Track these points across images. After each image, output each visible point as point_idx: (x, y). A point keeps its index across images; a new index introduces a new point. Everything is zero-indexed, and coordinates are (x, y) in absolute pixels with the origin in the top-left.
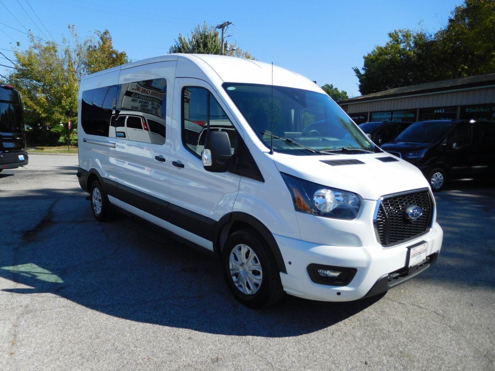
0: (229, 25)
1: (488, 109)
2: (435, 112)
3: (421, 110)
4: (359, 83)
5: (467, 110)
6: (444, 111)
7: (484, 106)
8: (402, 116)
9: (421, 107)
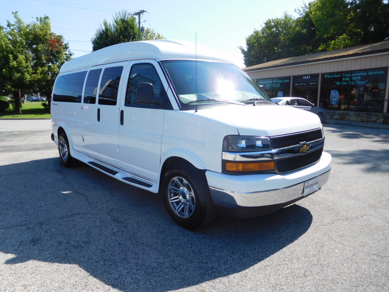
0: (144, 13)
1: (340, 75)
2: (304, 78)
3: (294, 77)
4: (244, 58)
5: (326, 76)
6: (310, 77)
7: (337, 73)
8: (280, 81)
9: (294, 74)
